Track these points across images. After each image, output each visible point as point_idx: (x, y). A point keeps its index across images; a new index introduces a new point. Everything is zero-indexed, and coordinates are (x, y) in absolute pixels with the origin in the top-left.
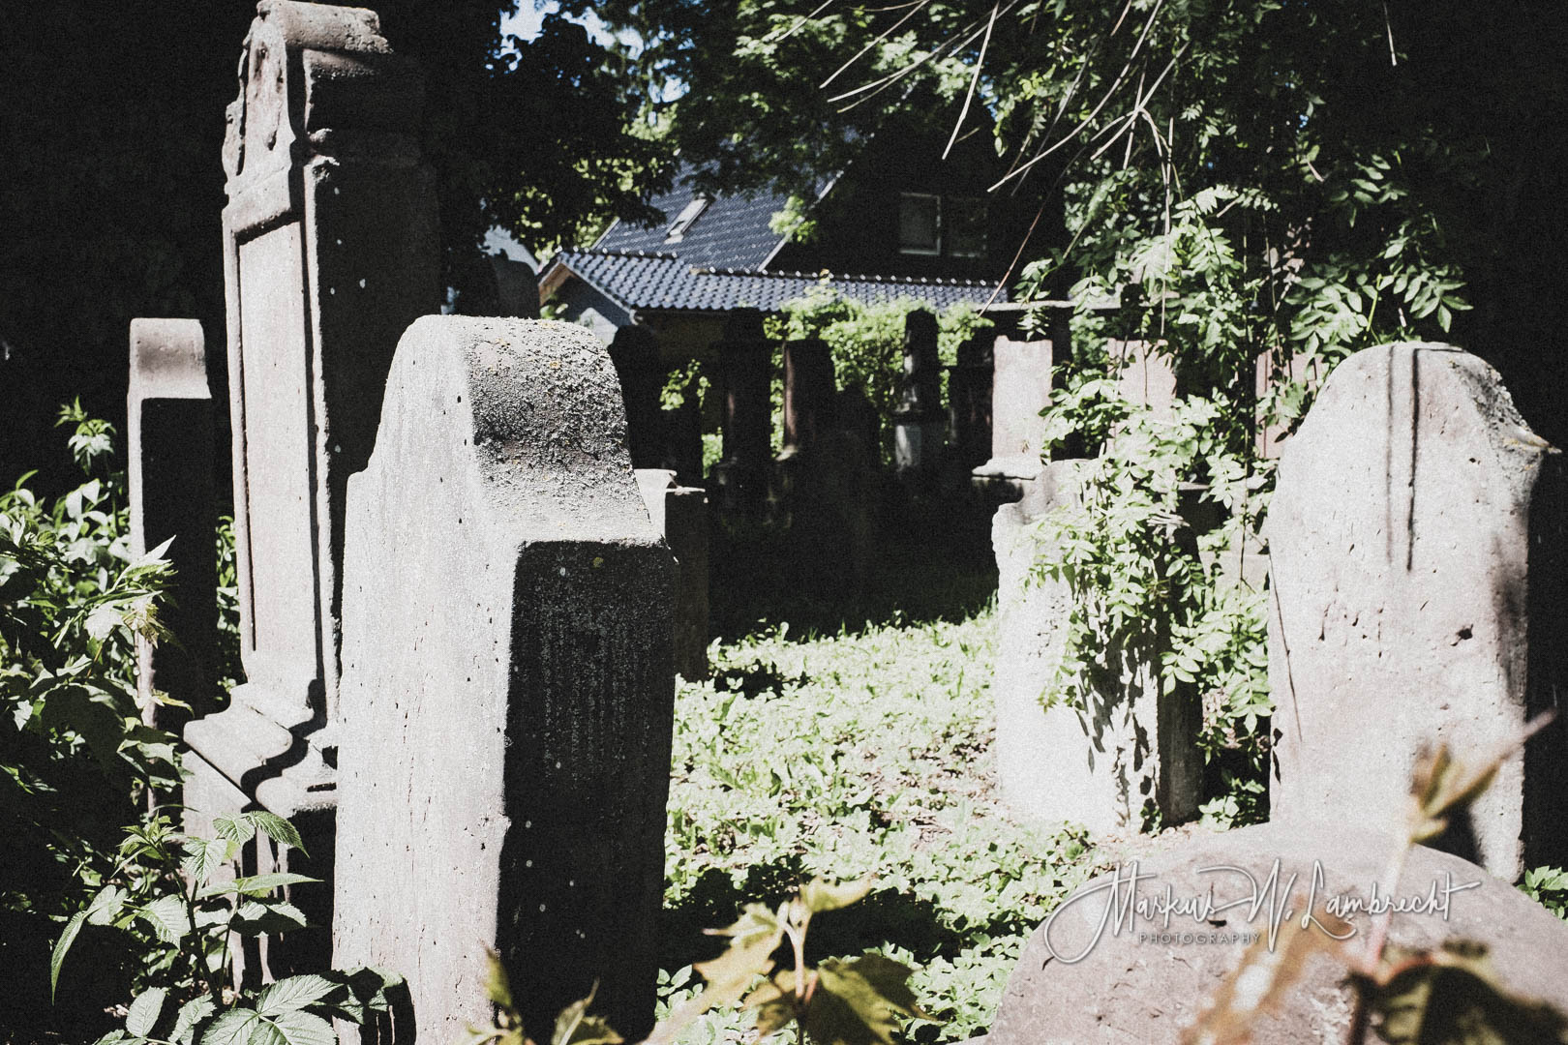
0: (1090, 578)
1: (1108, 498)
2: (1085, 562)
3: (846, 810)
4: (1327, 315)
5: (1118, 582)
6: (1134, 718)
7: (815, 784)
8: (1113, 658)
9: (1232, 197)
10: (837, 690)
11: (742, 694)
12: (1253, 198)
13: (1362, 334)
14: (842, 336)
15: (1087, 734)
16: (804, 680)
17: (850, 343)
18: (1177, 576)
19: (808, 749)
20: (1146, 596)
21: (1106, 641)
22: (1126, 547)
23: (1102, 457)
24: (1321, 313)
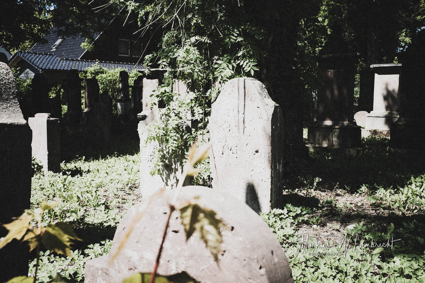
0: (164, 140)
1: (168, 118)
2: (162, 136)
3: (98, 205)
4: (223, 70)
5: (171, 141)
6: (176, 177)
7: (89, 199)
8: (170, 161)
9: (199, 39)
10: (98, 174)
11: (70, 176)
12: (205, 39)
13: (232, 75)
14: (102, 78)
15: (164, 182)
16: (89, 171)
17: (104, 80)
18: (186, 139)
19: (88, 190)
20: (178, 144)
21: (168, 157)
22: (173, 131)
23: (167, 108)
24: (222, 70)
